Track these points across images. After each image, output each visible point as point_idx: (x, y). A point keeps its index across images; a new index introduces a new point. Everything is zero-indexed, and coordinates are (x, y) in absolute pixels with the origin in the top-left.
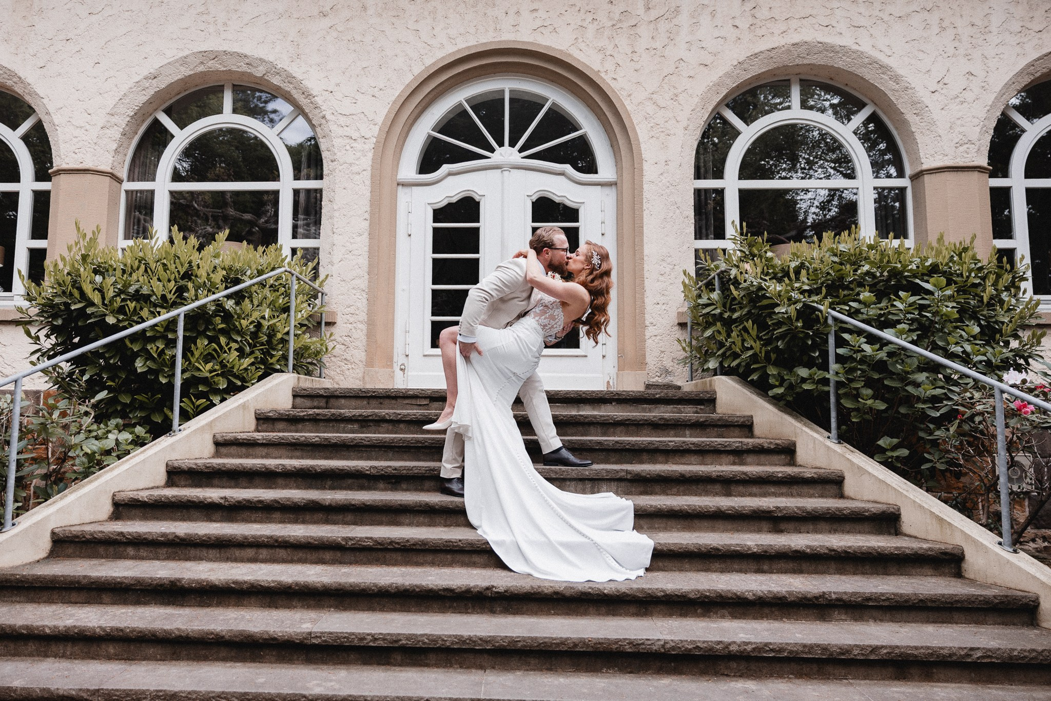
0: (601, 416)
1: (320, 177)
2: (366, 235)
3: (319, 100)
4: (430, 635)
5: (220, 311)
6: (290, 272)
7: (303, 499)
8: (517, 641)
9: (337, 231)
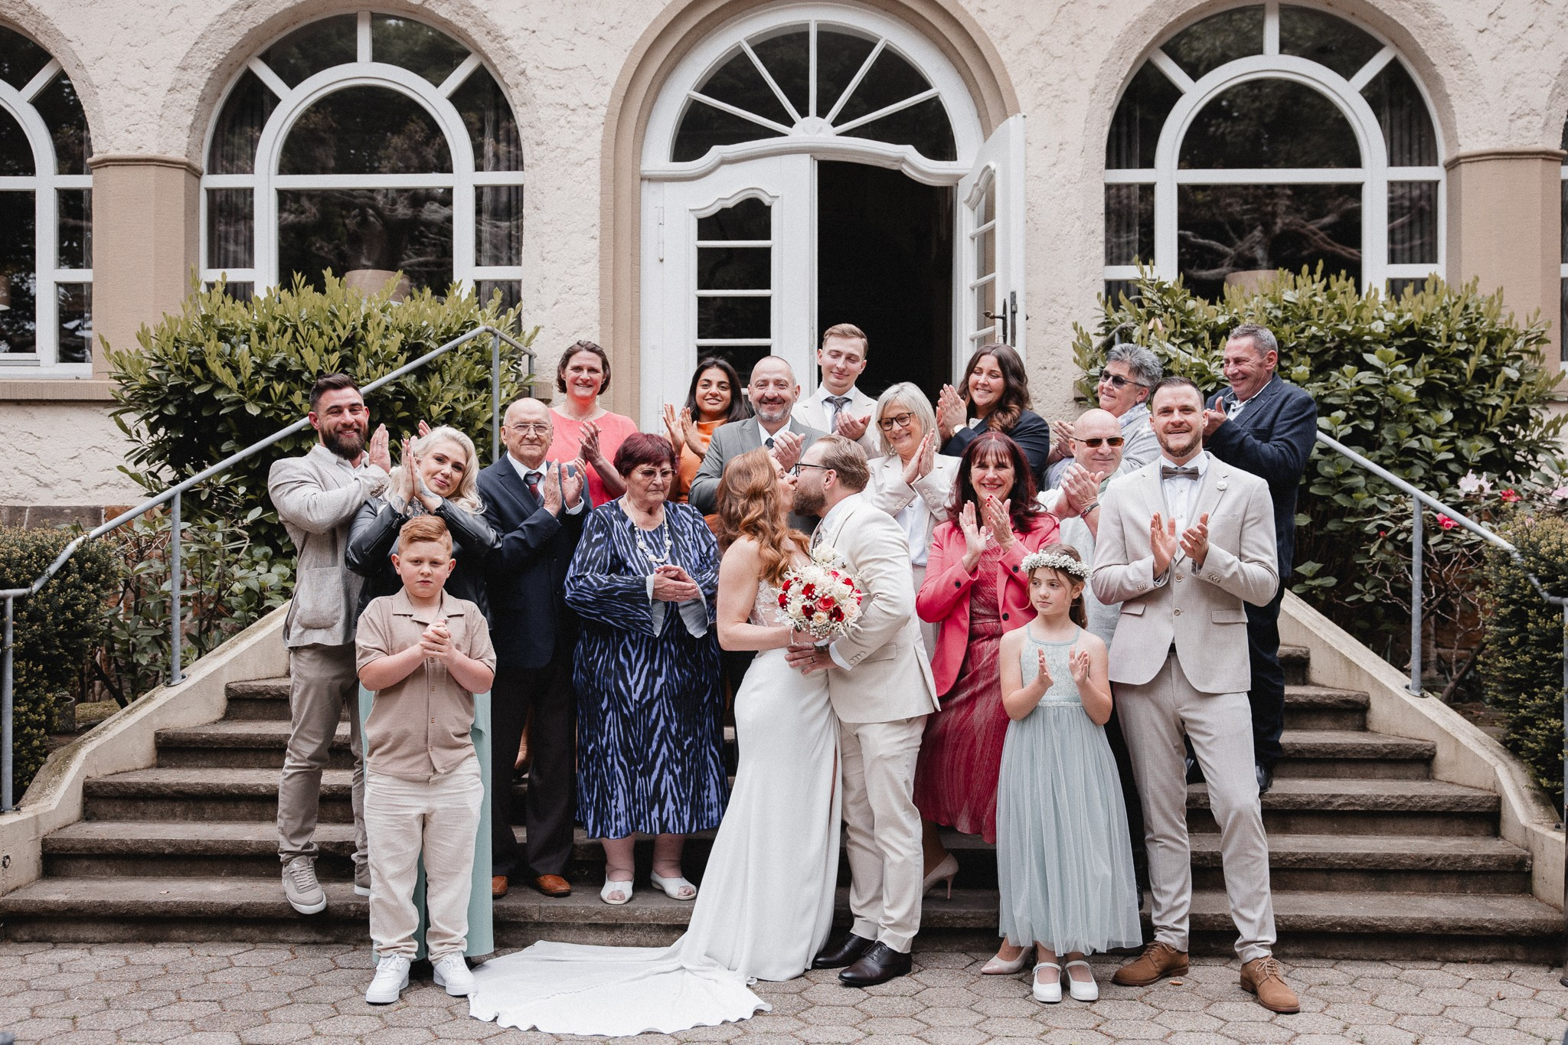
1: (518, 167)
2: (594, 264)
3: (513, 45)
6: (492, 332)
9: (549, 256)
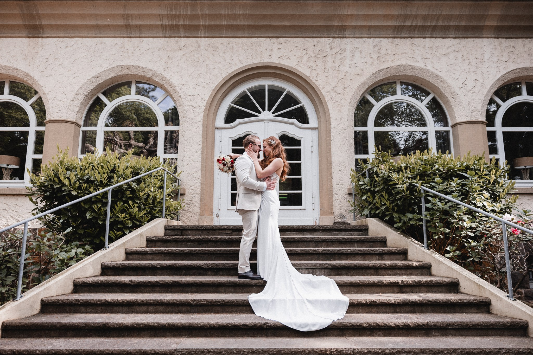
0: (315, 238)
1: (178, 125)
2: (200, 152)
3: (177, 89)
4: (237, 349)
5: (129, 188)
6: (164, 169)
7: (171, 280)
8: (281, 351)
9: (186, 150)
